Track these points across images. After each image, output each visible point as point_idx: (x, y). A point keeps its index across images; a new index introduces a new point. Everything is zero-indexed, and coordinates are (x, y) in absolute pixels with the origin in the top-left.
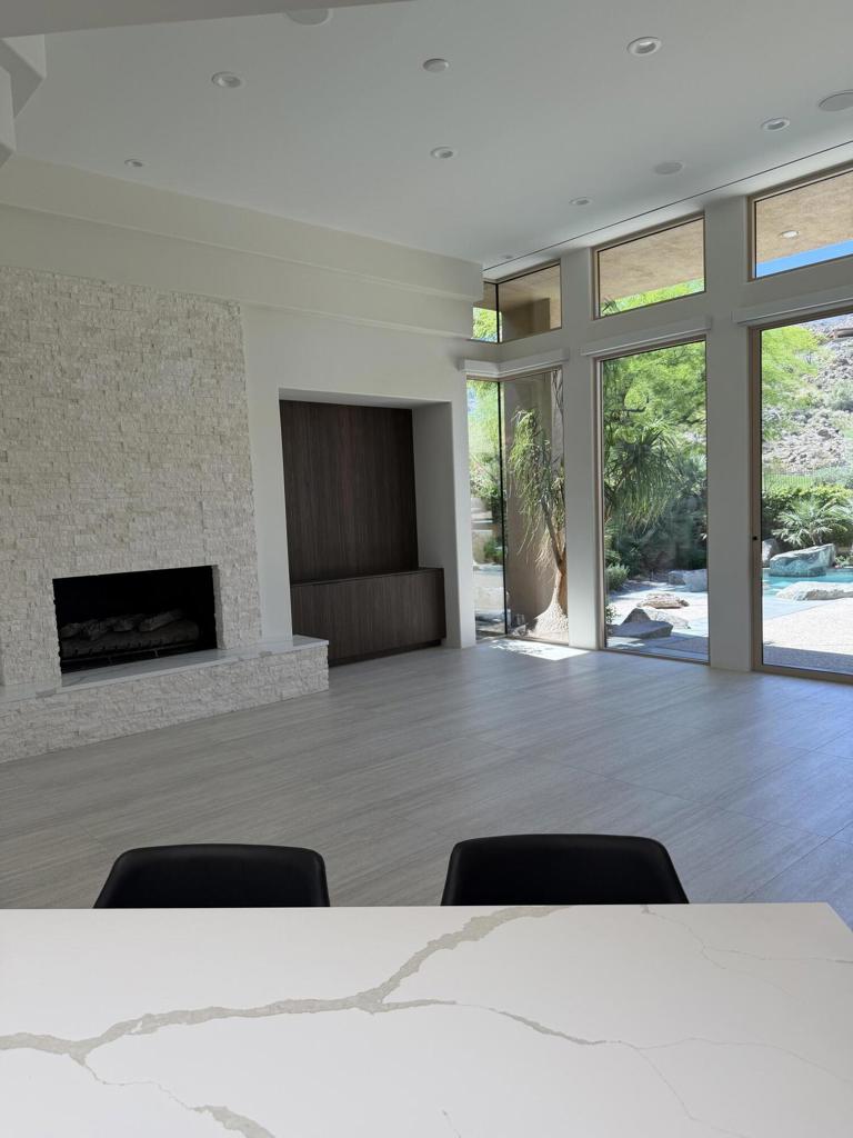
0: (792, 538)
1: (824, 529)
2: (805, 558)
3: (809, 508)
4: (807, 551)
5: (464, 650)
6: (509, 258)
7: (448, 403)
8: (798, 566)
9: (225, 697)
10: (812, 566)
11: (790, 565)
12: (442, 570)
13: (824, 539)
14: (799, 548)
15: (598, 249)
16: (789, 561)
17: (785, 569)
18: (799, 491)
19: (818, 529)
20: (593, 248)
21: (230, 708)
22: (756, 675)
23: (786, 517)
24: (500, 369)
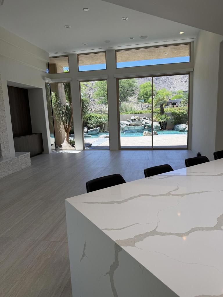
0: (92, 126)
1: (98, 124)
2: (95, 130)
3: (94, 120)
4: (95, 129)
5: (50, 154)
6: (57, 53)
7: (42, 88)
8: (94, 132)
9: (10, 170)
10: (97, 132)
11: (92, 132)
12: (41, 133)
13: (97, 126)
14: (94, 128)
15: (78, 55)
16: (92, 131)
17: (91, 133)
18: (91, 116)
19: (97, 124)
20: (78, 54)
21: (12, 173)
22: (120, 151)
23: (90, 122)
24: (52, 81)
